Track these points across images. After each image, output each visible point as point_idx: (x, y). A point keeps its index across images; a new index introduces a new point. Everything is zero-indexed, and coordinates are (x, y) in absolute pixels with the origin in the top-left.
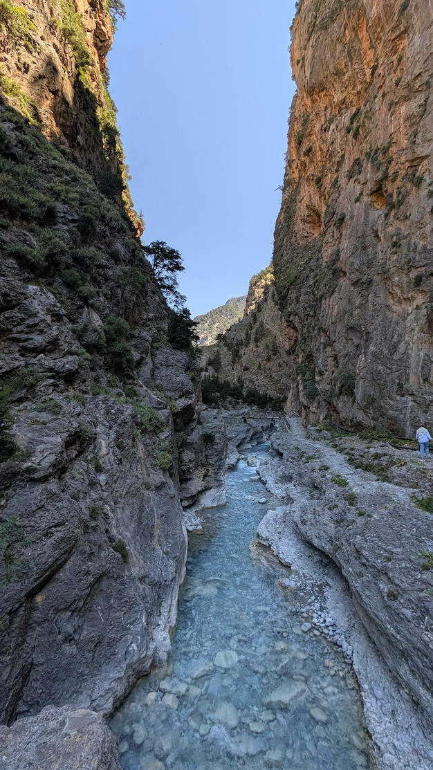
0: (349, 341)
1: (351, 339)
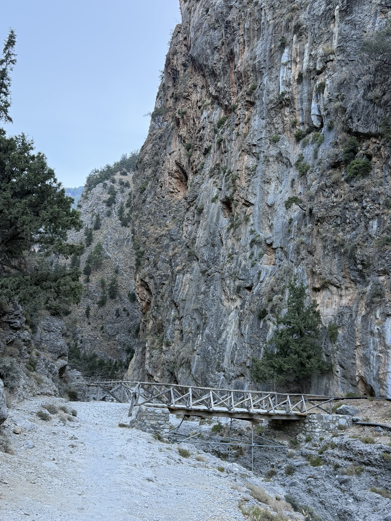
0: (193, 320)
1: (195, 319)
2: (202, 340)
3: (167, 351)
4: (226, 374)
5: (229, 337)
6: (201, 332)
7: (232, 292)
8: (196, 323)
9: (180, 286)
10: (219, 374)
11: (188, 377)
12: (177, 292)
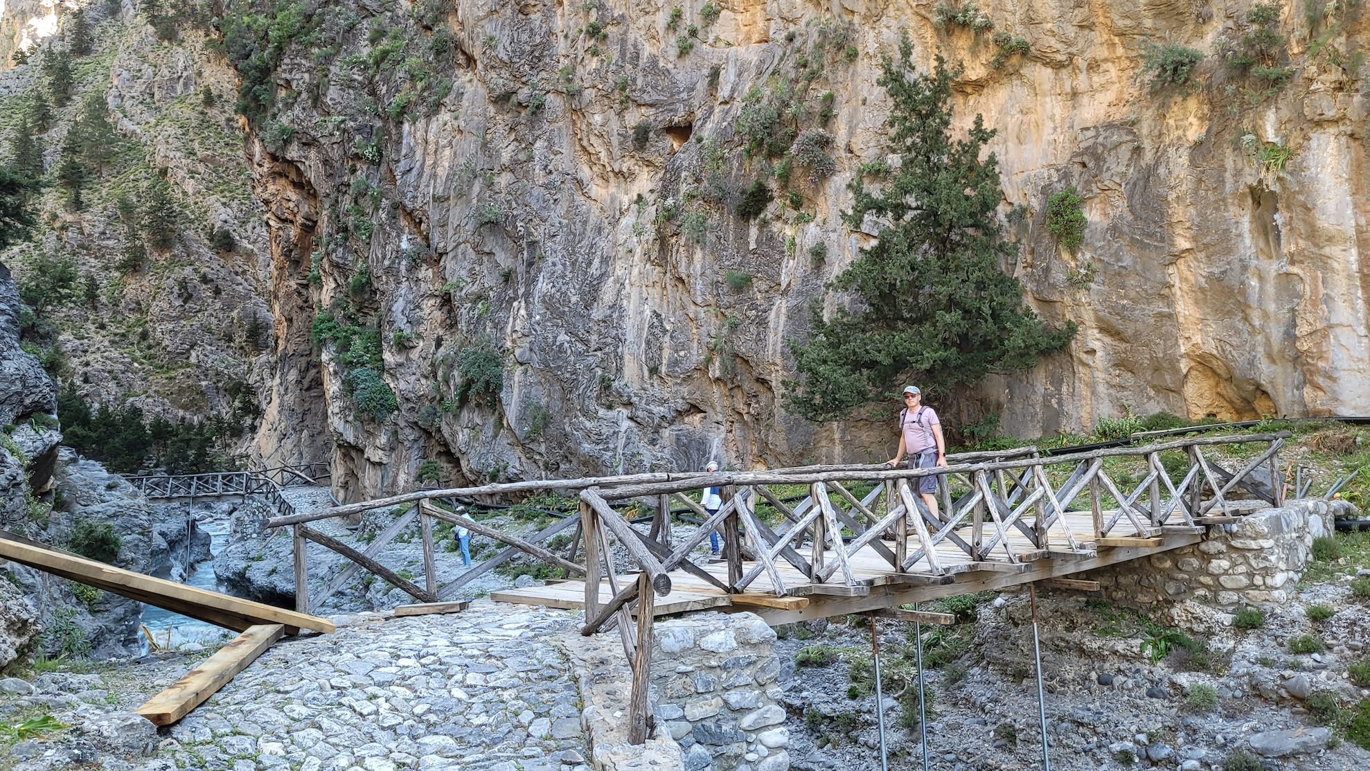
0: (485, 259)
1: (490, 254)
2: (530, 316)
3: (401, 365)
4: (640, 413)
5: (629, 296)
6: (521, 291)
7: (617, 152)
8: (499, 265)
9: (418, 156)
10: (611, 414)
11: (495, 436)
12: (412, 177)
